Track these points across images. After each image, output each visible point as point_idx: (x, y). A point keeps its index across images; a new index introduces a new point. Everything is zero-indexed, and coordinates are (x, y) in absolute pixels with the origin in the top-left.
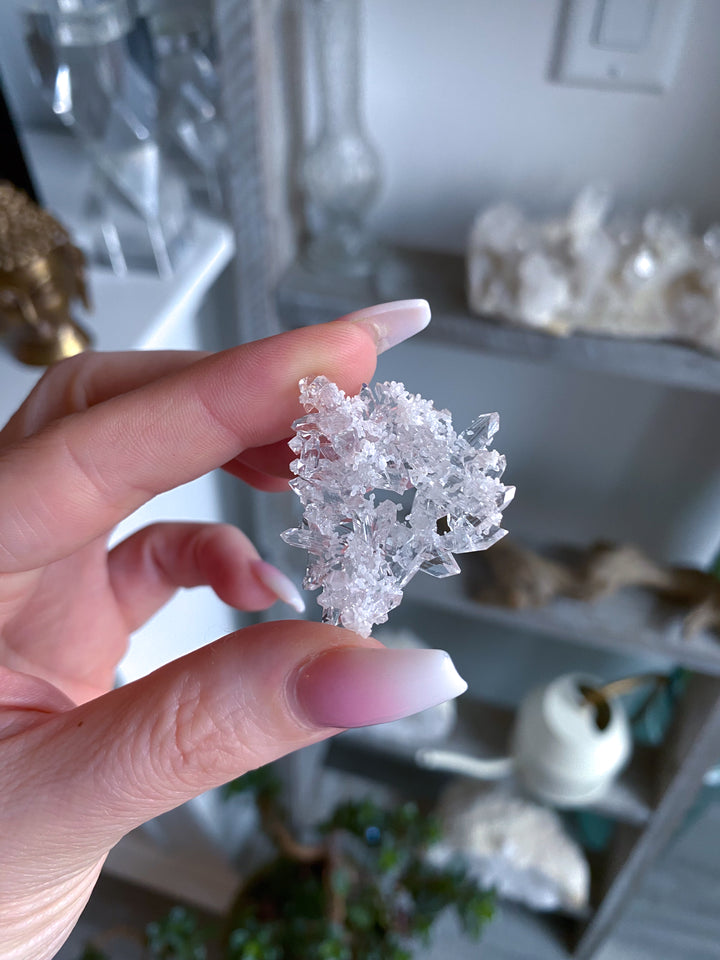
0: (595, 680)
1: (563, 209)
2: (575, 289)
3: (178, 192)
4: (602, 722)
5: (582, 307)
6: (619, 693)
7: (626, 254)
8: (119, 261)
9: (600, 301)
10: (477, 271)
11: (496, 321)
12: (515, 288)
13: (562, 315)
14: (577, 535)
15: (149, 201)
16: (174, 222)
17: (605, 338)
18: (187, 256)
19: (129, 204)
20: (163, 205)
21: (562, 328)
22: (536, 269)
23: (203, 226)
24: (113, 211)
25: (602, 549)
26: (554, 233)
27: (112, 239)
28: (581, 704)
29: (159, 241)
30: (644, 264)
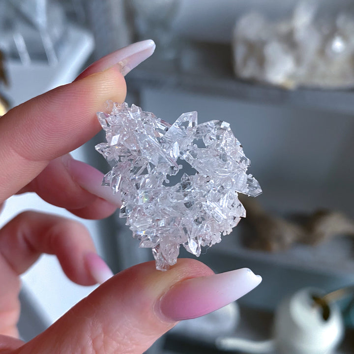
0: (320, 291)
1: (288, 14)
2: (298, 61)
3: (58, 13)
4: (326, 316)
5: (302, 72)
6: (335, 299)
7: (327, 40)
8: (26, 57)
9: (313, 68)
10: (240, 52)
11: (251, 82)
12: (262, 62)
13: (291, 76)
14: (305, 206)
15: (41, 19)
16: (57, 31)
17: (317, 90)
18: (65, 51)
19: (29, 22)
20: (50, 22)
21: (291, 85)
22: (274, 50)
23: (74, 33)
24: (20, 27)
25: (320, 214)
26: (283, 28)
27: (20, 43)
28: (313, 306)
29: (48, 43)
30: (338, 45)
